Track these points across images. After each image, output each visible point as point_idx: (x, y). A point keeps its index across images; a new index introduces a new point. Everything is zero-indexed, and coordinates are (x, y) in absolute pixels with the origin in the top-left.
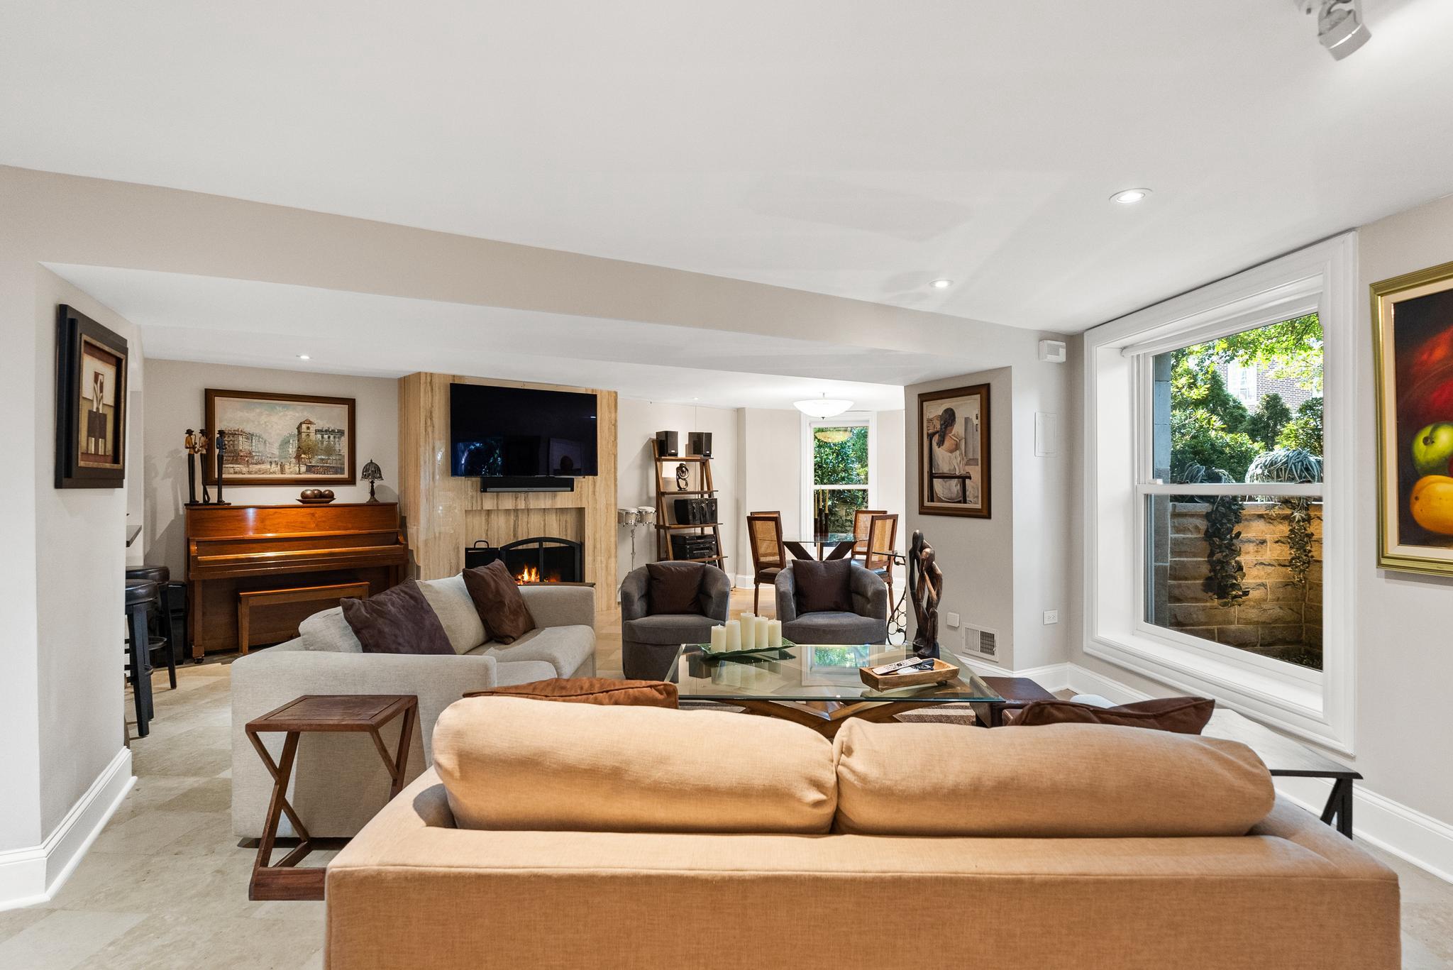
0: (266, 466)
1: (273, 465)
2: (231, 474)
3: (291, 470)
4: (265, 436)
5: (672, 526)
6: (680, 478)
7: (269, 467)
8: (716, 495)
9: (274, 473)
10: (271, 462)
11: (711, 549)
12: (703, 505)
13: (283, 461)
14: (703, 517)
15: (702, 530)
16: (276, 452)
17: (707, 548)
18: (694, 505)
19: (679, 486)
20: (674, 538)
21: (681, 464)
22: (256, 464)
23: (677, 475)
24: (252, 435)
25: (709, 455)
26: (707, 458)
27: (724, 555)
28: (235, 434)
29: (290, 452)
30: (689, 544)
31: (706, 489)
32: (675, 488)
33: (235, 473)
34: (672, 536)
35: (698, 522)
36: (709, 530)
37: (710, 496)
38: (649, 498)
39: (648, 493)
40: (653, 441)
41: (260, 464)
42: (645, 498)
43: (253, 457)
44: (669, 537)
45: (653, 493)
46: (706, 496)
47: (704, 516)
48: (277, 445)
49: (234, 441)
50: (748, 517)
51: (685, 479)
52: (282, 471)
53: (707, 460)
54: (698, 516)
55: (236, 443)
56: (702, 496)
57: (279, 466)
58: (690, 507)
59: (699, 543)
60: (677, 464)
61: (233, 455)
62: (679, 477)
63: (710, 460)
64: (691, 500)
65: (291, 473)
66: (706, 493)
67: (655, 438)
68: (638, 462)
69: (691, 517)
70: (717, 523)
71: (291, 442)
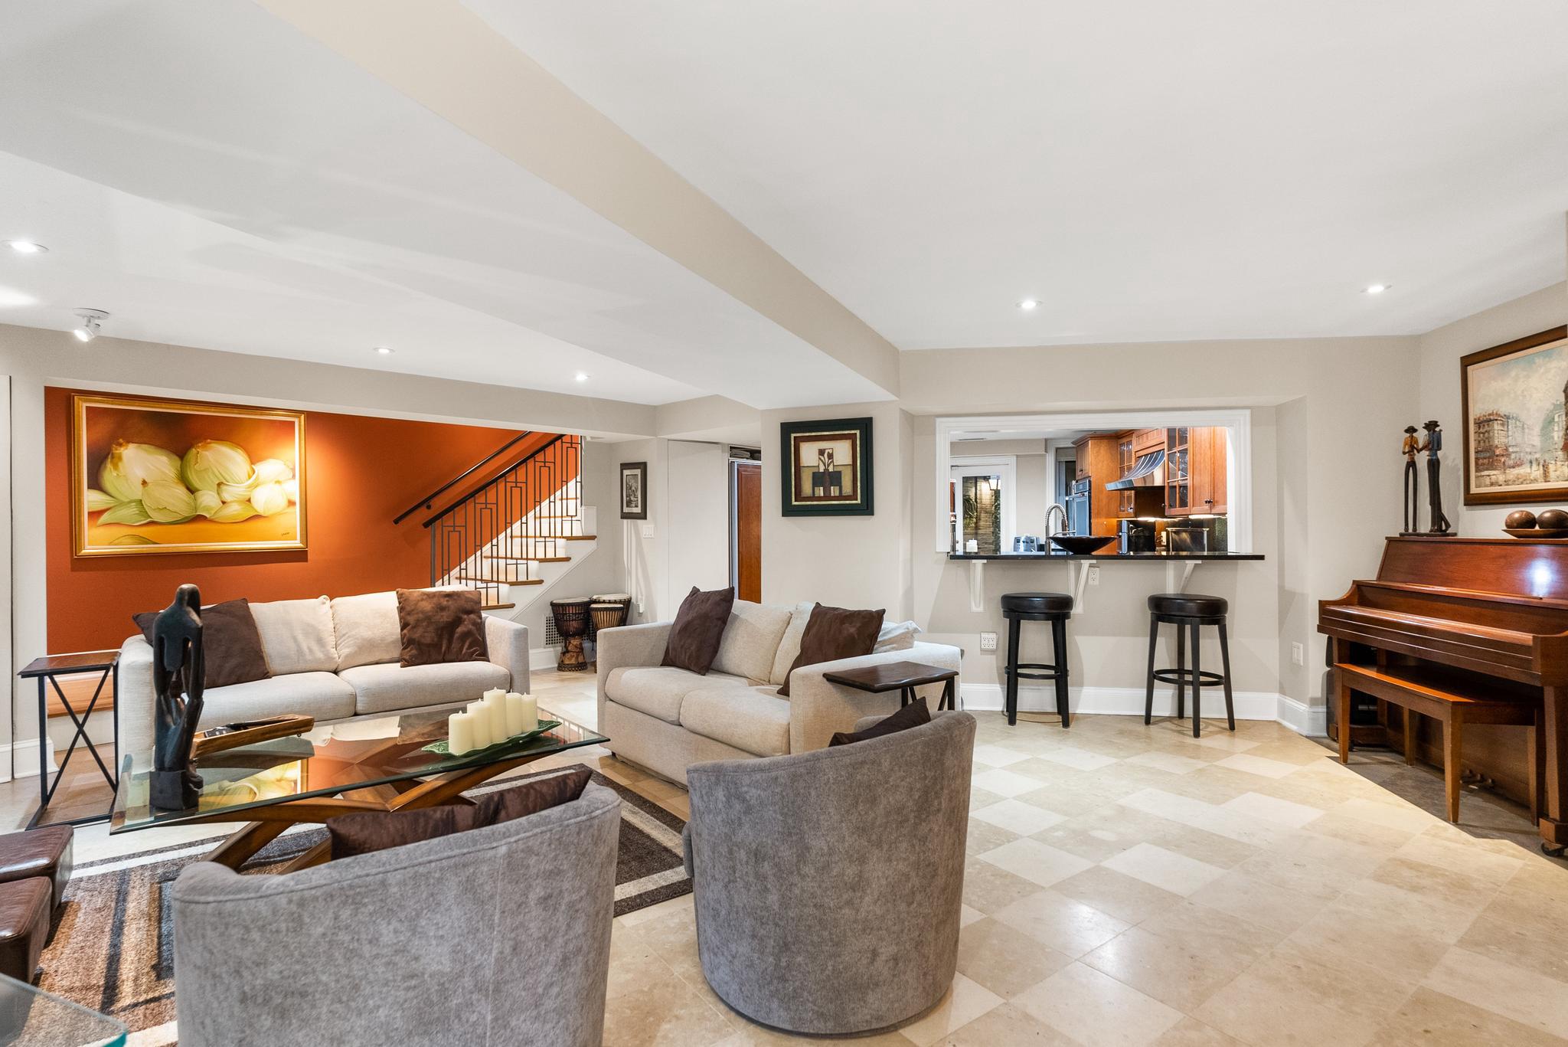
0: (1523, 470)
1: (1535, 467)
2: (1486, 486)
3: (1558, 473)
4: (1523, 417)
7: (1528, 470)
9: (1535, 480)
10: (1531, 462)
13: (1547, 456)
16: (1537, 441)
22: (1514, 467)
24: (1508, 418)
28: (1491, 420)
29: (1556, 438)
33: (1492, 484)
41: (1519, 466)
43: (1508, 455)
48: (1537, 430)
49: (1488, 432)
52: (1546, 477)
55: (1491, 434)
57: (1541, 467)
61: (1488, 455)
65: (1558, 479)
71: (1556, 419)
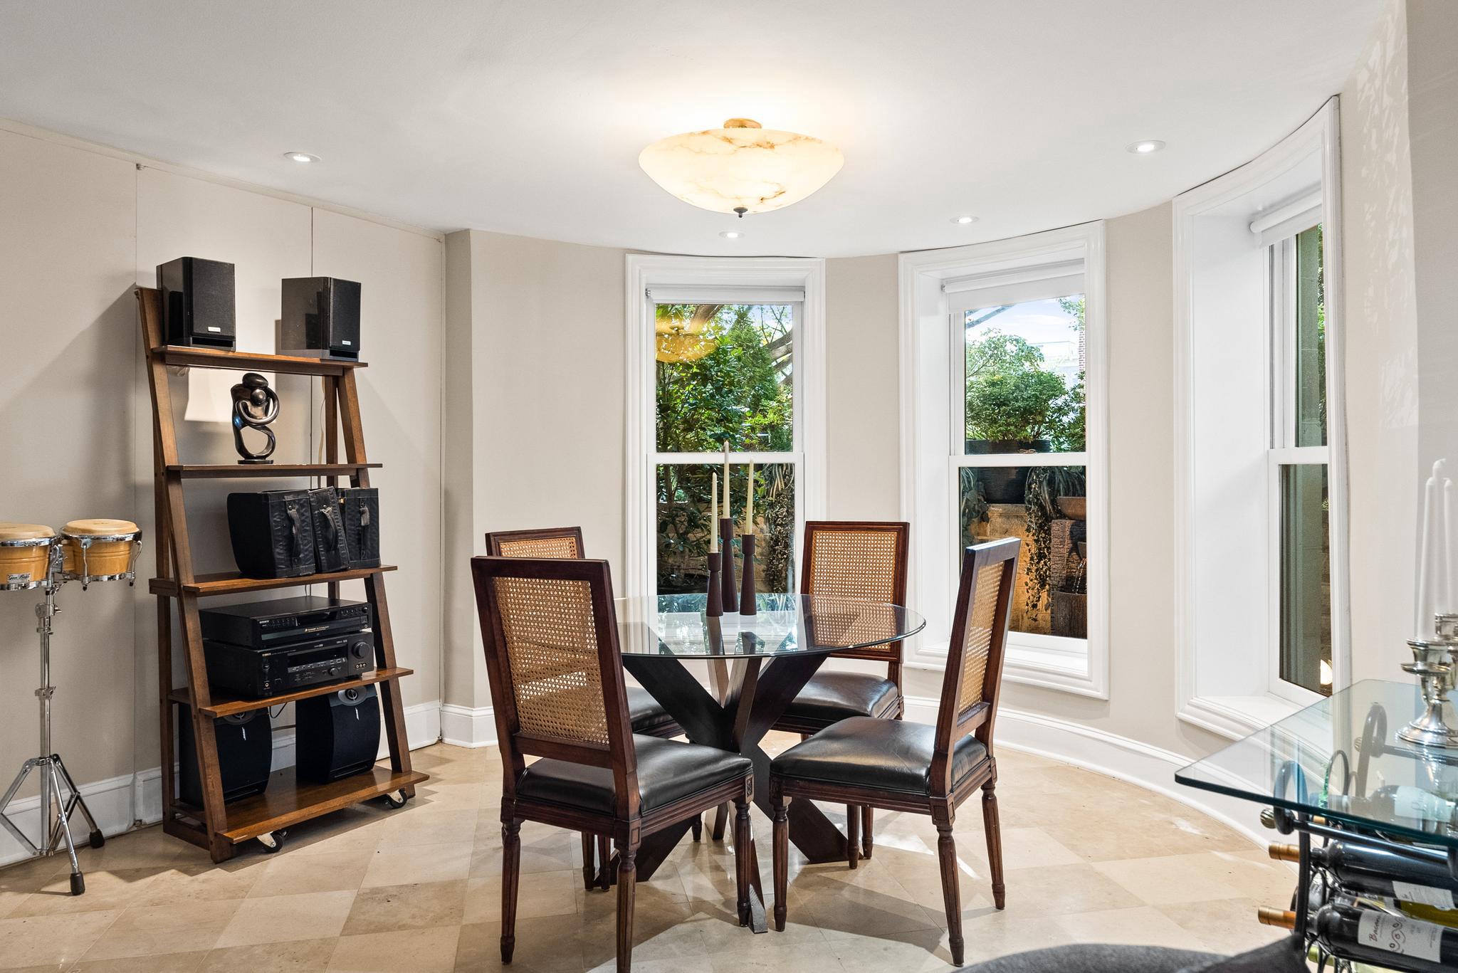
5: (203, 586)
6: (245, 423)
8: (374, 479)
11: (356, 653)
12: (327, 511)
14: (328, 550)
15: (333, 590)
17: (341, 652)
18: (293, 512)
19: (241, 448)
20: (215, 623)
21: (246, 377)
23: (236, 413)
25: (352, 353)
26: (345, 362)
27: (401, 663)
30: (269, 644)
31: (342, 459)
32: (231, 458)
34: (205, 616)
35: (307, 568)
36: (353, 591)
37: (355, 482)
38: (132, 490)
39: (125, 470)
40: (141, 292)
42: (112, 487)
44: (193, 624)
45: (145, 472)
46: (344, 482)
47: (332, 545)
50: (476, 563)
51: (262, 427)
53: (347, 370)
54: (306, 548)
56: (331, 481)
58: (276, 518)
59: (312, 636)
60: (236, 377)
62: (241, 419)
63: (356, 371)
64: (282, 495)
66: (342, 470)
67: (153, 285)
68: (83, 361)
69: (279, 552)
70: (376, 564)
